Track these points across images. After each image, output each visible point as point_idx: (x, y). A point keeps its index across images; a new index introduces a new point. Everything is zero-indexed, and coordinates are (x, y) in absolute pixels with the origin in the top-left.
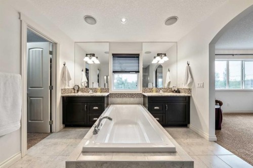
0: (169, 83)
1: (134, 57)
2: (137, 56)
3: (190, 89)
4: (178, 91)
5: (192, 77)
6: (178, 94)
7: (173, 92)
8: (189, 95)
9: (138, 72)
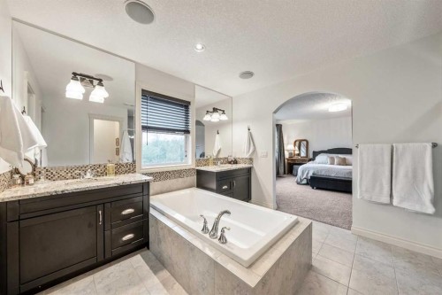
0: (219, 151)
1: (181, 106)
2: (185, 105)
3: (251, 159)
4: (235, 162)
5: (254, 145)
6: (234, 167)
7: (230, 163)
8: (249, 166)
9: (187, 132)
